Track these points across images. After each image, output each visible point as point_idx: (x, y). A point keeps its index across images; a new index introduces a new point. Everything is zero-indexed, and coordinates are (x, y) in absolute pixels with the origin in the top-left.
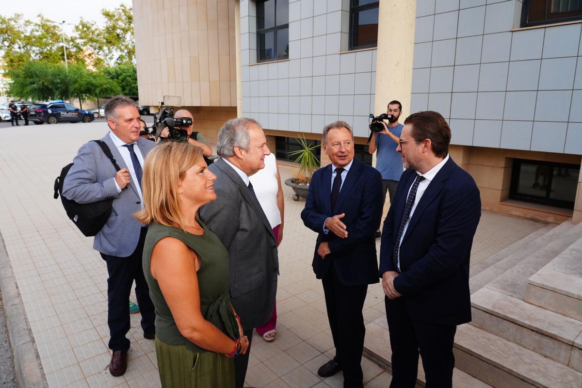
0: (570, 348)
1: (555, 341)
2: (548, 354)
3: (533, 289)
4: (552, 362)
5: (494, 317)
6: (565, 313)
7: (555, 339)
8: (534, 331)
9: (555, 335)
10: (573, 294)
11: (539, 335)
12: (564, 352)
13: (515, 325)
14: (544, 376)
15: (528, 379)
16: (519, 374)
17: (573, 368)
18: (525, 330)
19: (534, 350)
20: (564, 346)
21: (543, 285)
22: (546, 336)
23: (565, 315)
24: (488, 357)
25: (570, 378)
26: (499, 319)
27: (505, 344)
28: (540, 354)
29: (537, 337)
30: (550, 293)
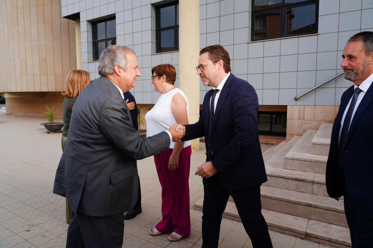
0: (312, 184)
1: (305, 182)
2: (302, 190)
3: (288, 161)
4: (304, 194)
5: (273, 178)
6: (304, 170)
7: (305, 181)
8: (294, 180)
9: (305, 179)
10: (307, 159)
11: (297, 181)
12: (309, 187)
13: (284, 179)
14: (304, 200)
15: (297, 202)
16: (293, 201)
17: (315, 194)
18: (289, 180)
19: (295, 190)
20: (309, 184)
21: (293, 158)
22: (300, 181)
23: (304, 171)
24: (276, 197)
25: (315, 198)
26: (275, 178)
27: (280, 190)
28: (298, 192)
29: (296, 182)
30: (296, 162)
